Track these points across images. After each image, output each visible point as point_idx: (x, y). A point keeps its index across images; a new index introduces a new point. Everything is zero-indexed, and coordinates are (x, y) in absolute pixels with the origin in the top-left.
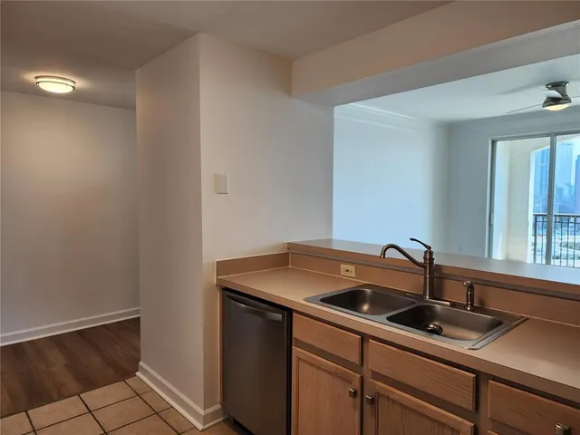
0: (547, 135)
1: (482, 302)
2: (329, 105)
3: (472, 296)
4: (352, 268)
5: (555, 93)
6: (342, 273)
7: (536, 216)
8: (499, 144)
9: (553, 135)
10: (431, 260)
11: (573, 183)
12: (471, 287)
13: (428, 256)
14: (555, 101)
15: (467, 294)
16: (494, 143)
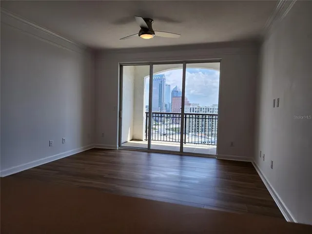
0: (148, 64)
9: (152, 64)
14: (144, 31)
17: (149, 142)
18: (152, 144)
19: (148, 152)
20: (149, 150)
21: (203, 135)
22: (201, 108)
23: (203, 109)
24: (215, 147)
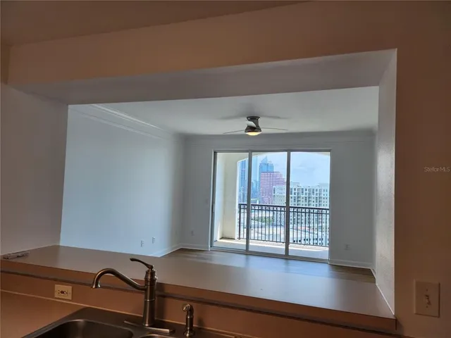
0: (247, 151)
1: (200, 322)
2: (63, 101)
3: (191, 320)
4: (68, 288)
5: (252, 124)
6: (56, 296)
7: (240, 205)
8: (219, 155)
9: (251, 152)
10: (153, 280)
11: (258, 180)
12: (191, 311)
13: (149, 277)
14: (251, 129)
15: (187, 319)
16: (215, 153)
17: (248, 242)
18: (250, 244)
19: (246, 254)
20: (247, 252)
21: (307, 229)
22: (302, 189)
23: (306, 190)
24: (327, 249)
